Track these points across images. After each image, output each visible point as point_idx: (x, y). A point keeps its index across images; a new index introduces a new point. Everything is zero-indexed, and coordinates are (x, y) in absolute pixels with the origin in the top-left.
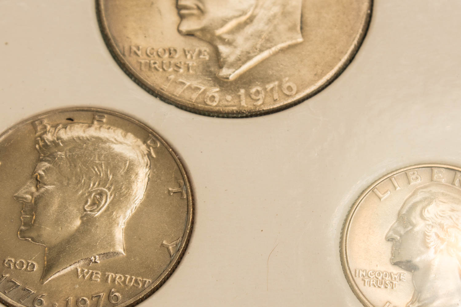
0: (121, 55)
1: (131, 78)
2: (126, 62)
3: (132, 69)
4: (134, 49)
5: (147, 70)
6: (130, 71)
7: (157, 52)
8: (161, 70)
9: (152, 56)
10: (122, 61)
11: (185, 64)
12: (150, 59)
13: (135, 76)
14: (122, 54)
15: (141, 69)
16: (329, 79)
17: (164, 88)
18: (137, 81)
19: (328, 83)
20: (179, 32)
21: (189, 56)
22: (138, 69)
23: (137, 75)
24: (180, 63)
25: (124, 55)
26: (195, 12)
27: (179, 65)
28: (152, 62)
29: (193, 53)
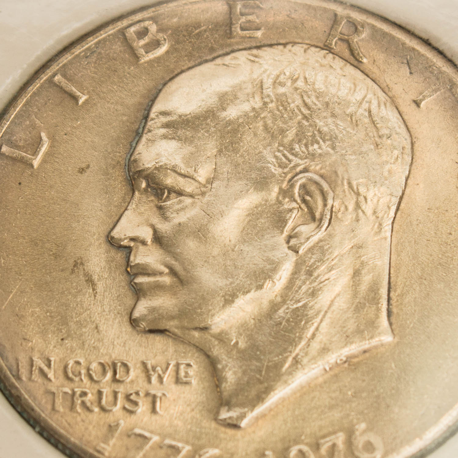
0: (13, 380)
1: (33, 427)
2: (23, 392)
3: (37, 409)
4: (39, 363)
5: (67, 411)
6: (32, 413)
7: (88, 370)
8: (96, 409)
9: (77, 379)
10: (13, 391)
11: (147, 394)
12: (72, 385)
13: (42, 424)
14: (13, 376)
15: (53, 409)
16: (450, 424)
17: (104, 448)
18: (45, 434)
19: (448, 434)
20: (133, 322)
21: (154, 379)
22: (49, 407)
23: (45, 421)
24: (137, 393)
25: (18, 378)
26: (167, 280)
27: (133, 397)
28: (78, 391)
29: (164, 373)
